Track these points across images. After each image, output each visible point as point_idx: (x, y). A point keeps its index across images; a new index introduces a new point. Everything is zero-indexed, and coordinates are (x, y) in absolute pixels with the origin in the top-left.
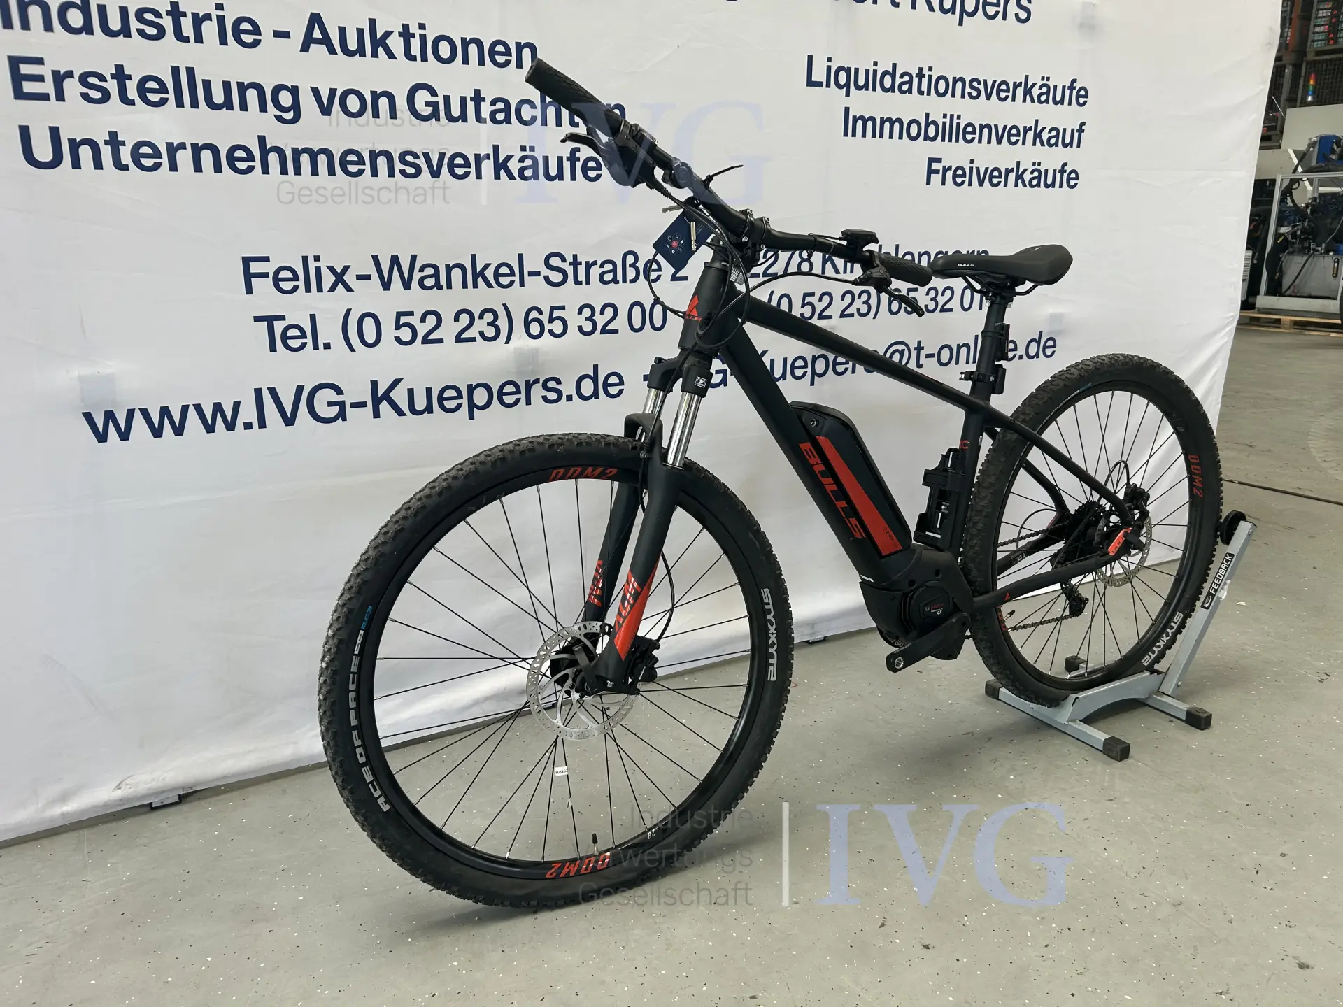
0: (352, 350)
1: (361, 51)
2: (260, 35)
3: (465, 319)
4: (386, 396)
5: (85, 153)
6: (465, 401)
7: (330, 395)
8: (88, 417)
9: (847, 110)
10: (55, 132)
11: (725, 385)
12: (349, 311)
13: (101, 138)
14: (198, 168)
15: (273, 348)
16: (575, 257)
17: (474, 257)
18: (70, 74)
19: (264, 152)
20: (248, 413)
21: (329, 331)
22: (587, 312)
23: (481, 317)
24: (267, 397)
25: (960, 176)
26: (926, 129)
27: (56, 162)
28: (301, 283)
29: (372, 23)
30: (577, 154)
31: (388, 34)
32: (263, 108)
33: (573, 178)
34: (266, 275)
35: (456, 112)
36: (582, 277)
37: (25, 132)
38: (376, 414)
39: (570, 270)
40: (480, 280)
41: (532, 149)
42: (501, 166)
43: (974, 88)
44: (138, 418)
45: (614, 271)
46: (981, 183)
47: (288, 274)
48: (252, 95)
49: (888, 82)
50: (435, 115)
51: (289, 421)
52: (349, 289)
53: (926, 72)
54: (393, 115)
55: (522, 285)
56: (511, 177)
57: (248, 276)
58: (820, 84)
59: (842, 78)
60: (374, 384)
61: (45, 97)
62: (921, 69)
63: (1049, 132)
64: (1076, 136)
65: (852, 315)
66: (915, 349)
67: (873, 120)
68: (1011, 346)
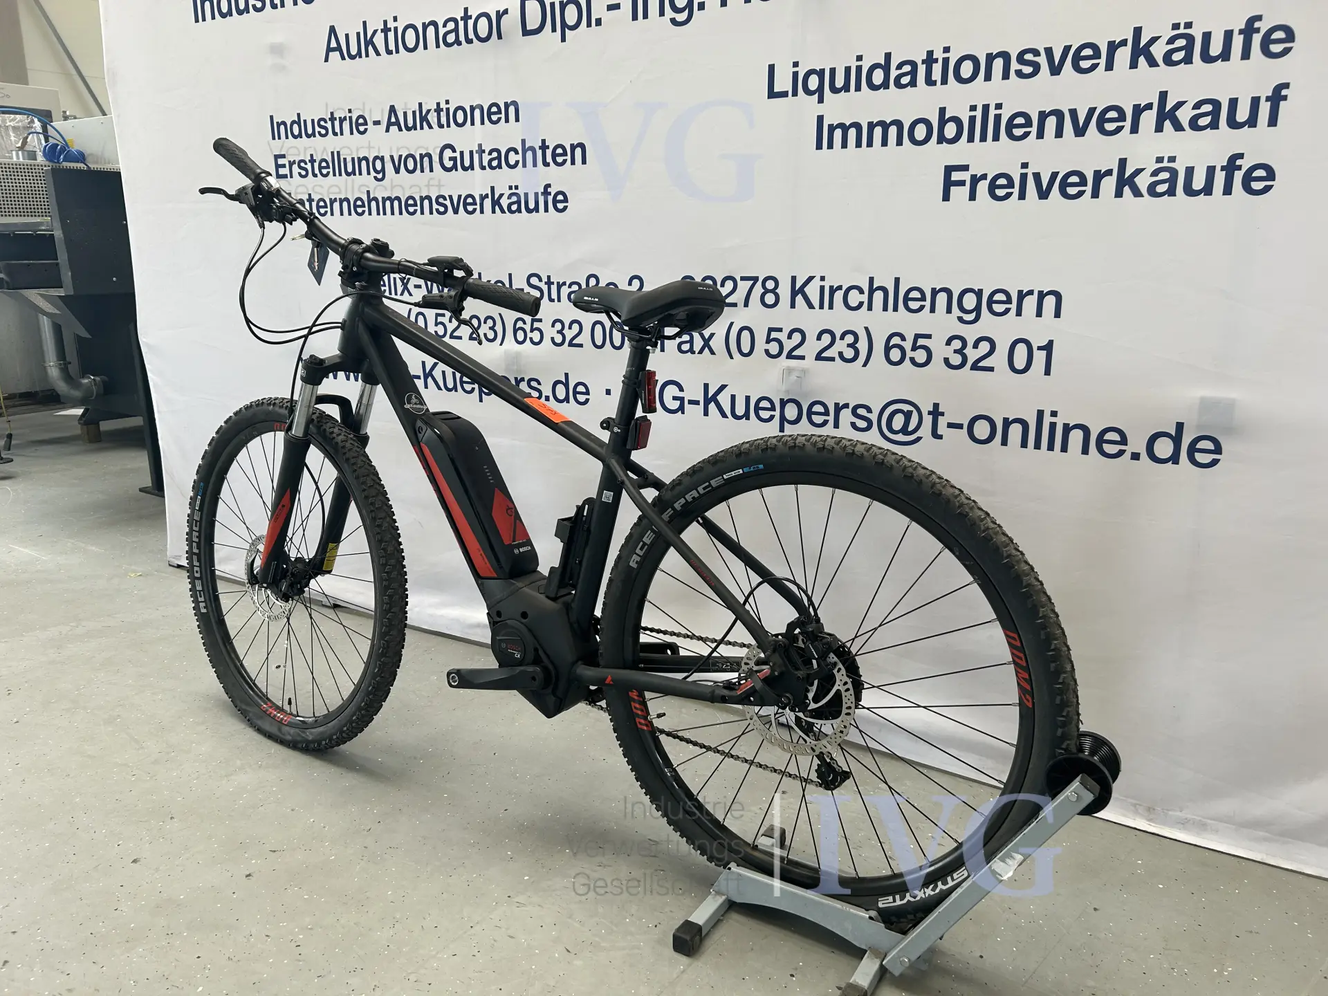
1: (415, 127)
2: (367, 125)
3: (476, 323)
4: (431, 374)
6: (476, 386)
9: (820, 119)
11: (683, 413)
12: (410, 310)
13: (305, 198)
14: (342, 213)
16: (549, 277)
17: (481, 275)
18: (294, 162)
19: (370, 201)
22: (558, 326)
23: (486, 322)
25: (1001, 187)
26: (940, 129)
28: (386, 289)
29: (421, 106)
30: (549, 190)
31: (429, 112)
32: (369, 172)
35: (467, 162)
36: (554, 296)
38: (426, 386)
39: (545, 288)
41: (517, 187)
42: (496, 203)
43: (1028, 63)
46: (1043, 194)
48: (364, 164)
49: (878, 77)
50: (455, 167)
52: (410, 294)
53: (939, 55)
54: (433, 171)
56: (503, 211)
58: (784, 94)
59: (813, 82)
60: (424, 363)
61: (285, 176)
62: (930, 53)
63: (1194, 108)
64: (1265, 108)
65: (832, 359)
66: (930, 413)
67: (857, 126)
68: (1114, 436)
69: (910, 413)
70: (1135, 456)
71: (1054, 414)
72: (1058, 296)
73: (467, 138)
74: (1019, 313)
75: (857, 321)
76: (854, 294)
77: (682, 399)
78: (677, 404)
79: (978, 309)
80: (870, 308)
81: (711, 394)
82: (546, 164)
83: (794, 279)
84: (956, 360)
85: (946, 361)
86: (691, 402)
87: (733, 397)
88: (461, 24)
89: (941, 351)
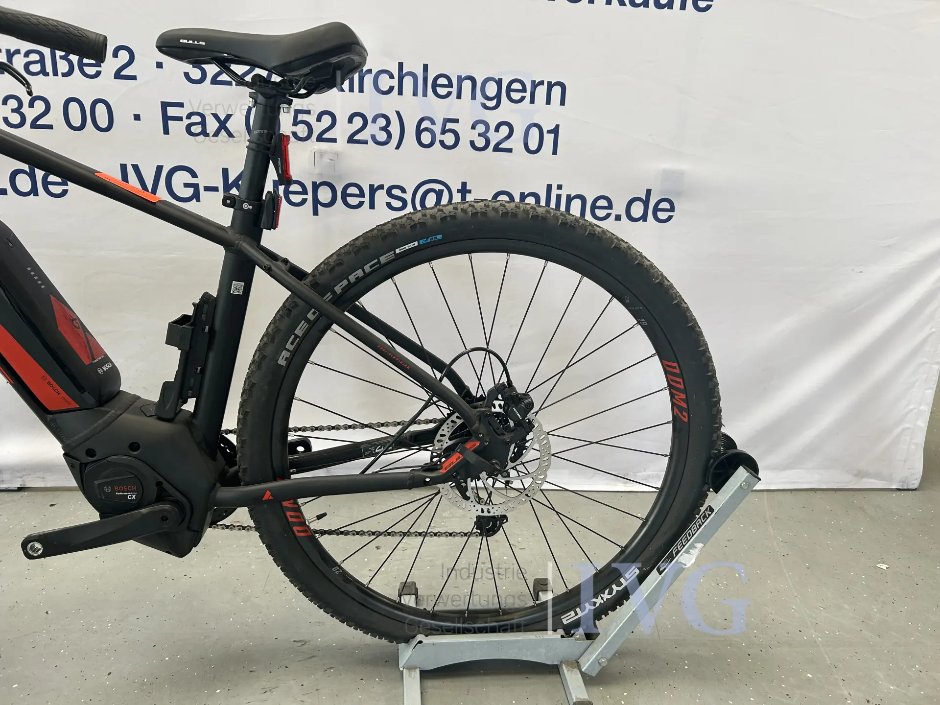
11: (198, 200)
22: (13, 104)
65: (366, 142)
66: (459, 191)
68: (603, 203)
69: (441, 191)
70: (618, 218)
71: (560, 187)
72: (563, 87)
75: (389, 105)
76: (384, 78)
77: (196, 187)
78: (190, 192)
79: (498, 96)
80: (400, 93)
81: (231, 179)
84: (480, 143)
85: (472, 143)
86: (207, 189)
89: (467, 135)
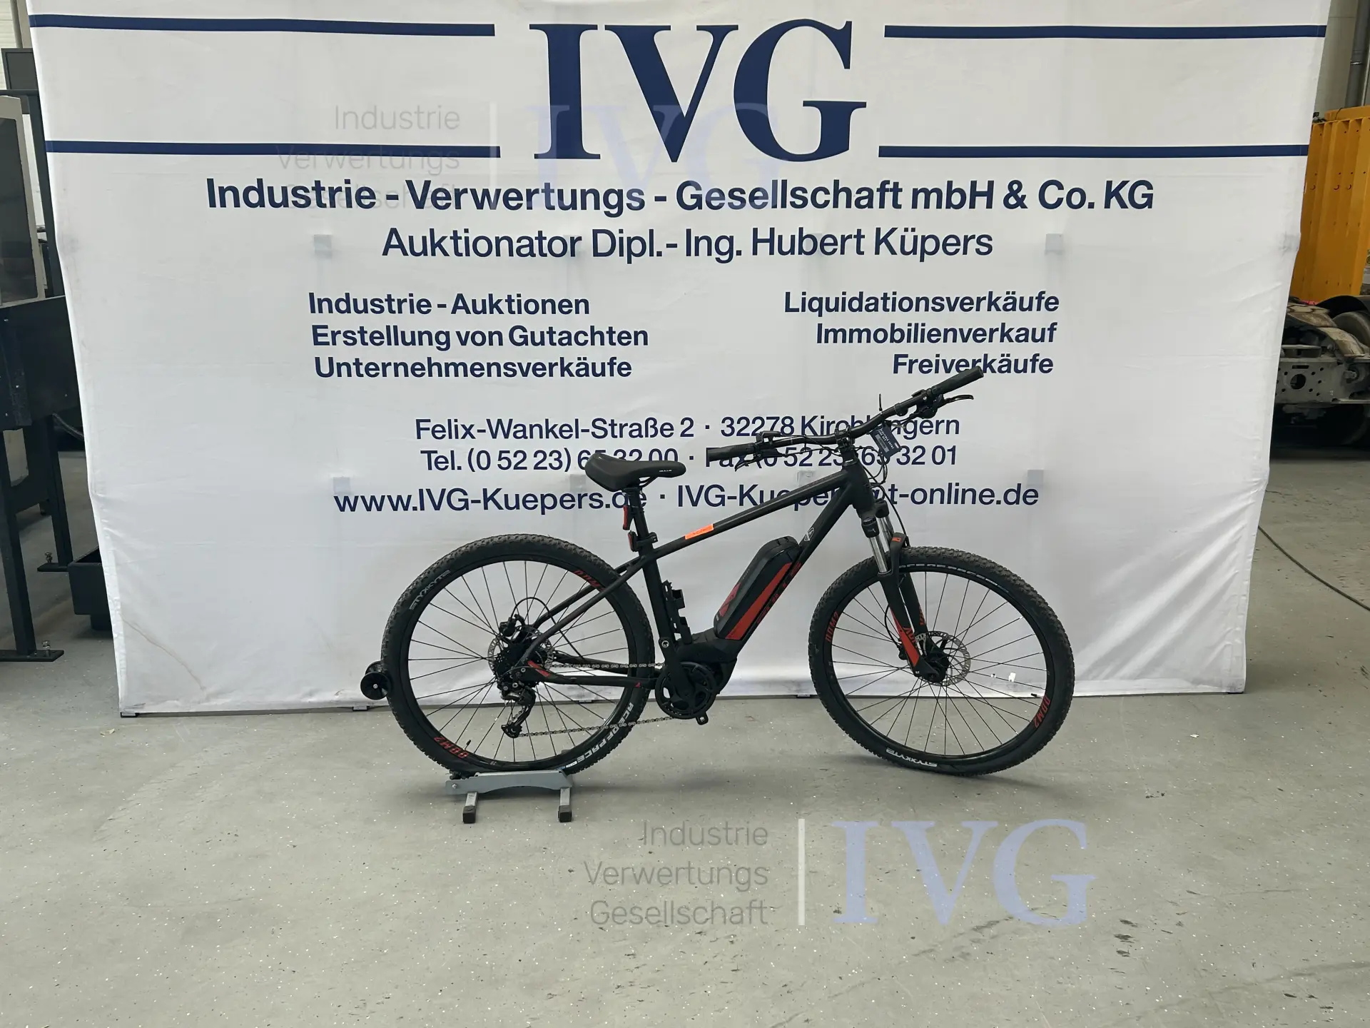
0: (473, 471)
1: (484, 311)
2: (431, 307)
3: (540, 456)
4: (492, 498)
5: (344, 369)
6: (539, 504)
7: (460, 495)
8: (336, 498)
9: (820, 326)
10: (331, 360)
11: (723, 505)
12: (472, 449)
13: (351, 362)
14: (396, 375)
15: (430, 468)
16: (612, 421)
17: (547, 421)
18: (339, 332)
19: (430, 366)
20: (415, 502)
21: (461, 460)
22: (620, 454)
23: (551, 455)
24: (425, 494)
25: (926, 366)
26: (892, 334)
27: (331, 374)
28: (447, 434)
29: (491, 296)
30: (614, 361)
31: (499, 301)
32: (431, 343)
33: (612, 374)
34: (428, 429)
35: (538, 340)
36: (617, 432)
37: (317, 360)
38: (486, 508)
39: (609, 429)
40: (550, 434)
41: (585, 359)
42: (565, 369)
43: (938, 304)
44: (360, 501)
45: (640, 430)
46: (948, 371)
47: (440, 429)
48: (425, 337)
49: (855, 304)
50: (526, 342)
51: (437, 507)
52: (473, 437)
53: (890, 295)
54: (501, 343)
55: (577, 437)
56: (571, 375)
57: (419, 429)
58: (797, 310)
59: (815, 305)
60: (485, 490)
61: (327, 343)
62: (885, 294)
63: (1017, 332)
64: (1047, 333)
65: (830, 464)
66: (890, 490)
67: (843, 331)
68: (988, 493)
69: (878, 491)
70: (999, 502)
71: (957, 484)
72: (957, 422)
73: (537, 323)
74: (937, 433)
77: (723, 497)
78: (719, 500)
79: (915, 431)
81: (745, 491)
82: (612, 343)
83: (803, 418)
84: (903, 460)
85: (899, 460)
86: (729, 498)
87: (762, 492)
88: (536, 243)
89: (895, 455)
